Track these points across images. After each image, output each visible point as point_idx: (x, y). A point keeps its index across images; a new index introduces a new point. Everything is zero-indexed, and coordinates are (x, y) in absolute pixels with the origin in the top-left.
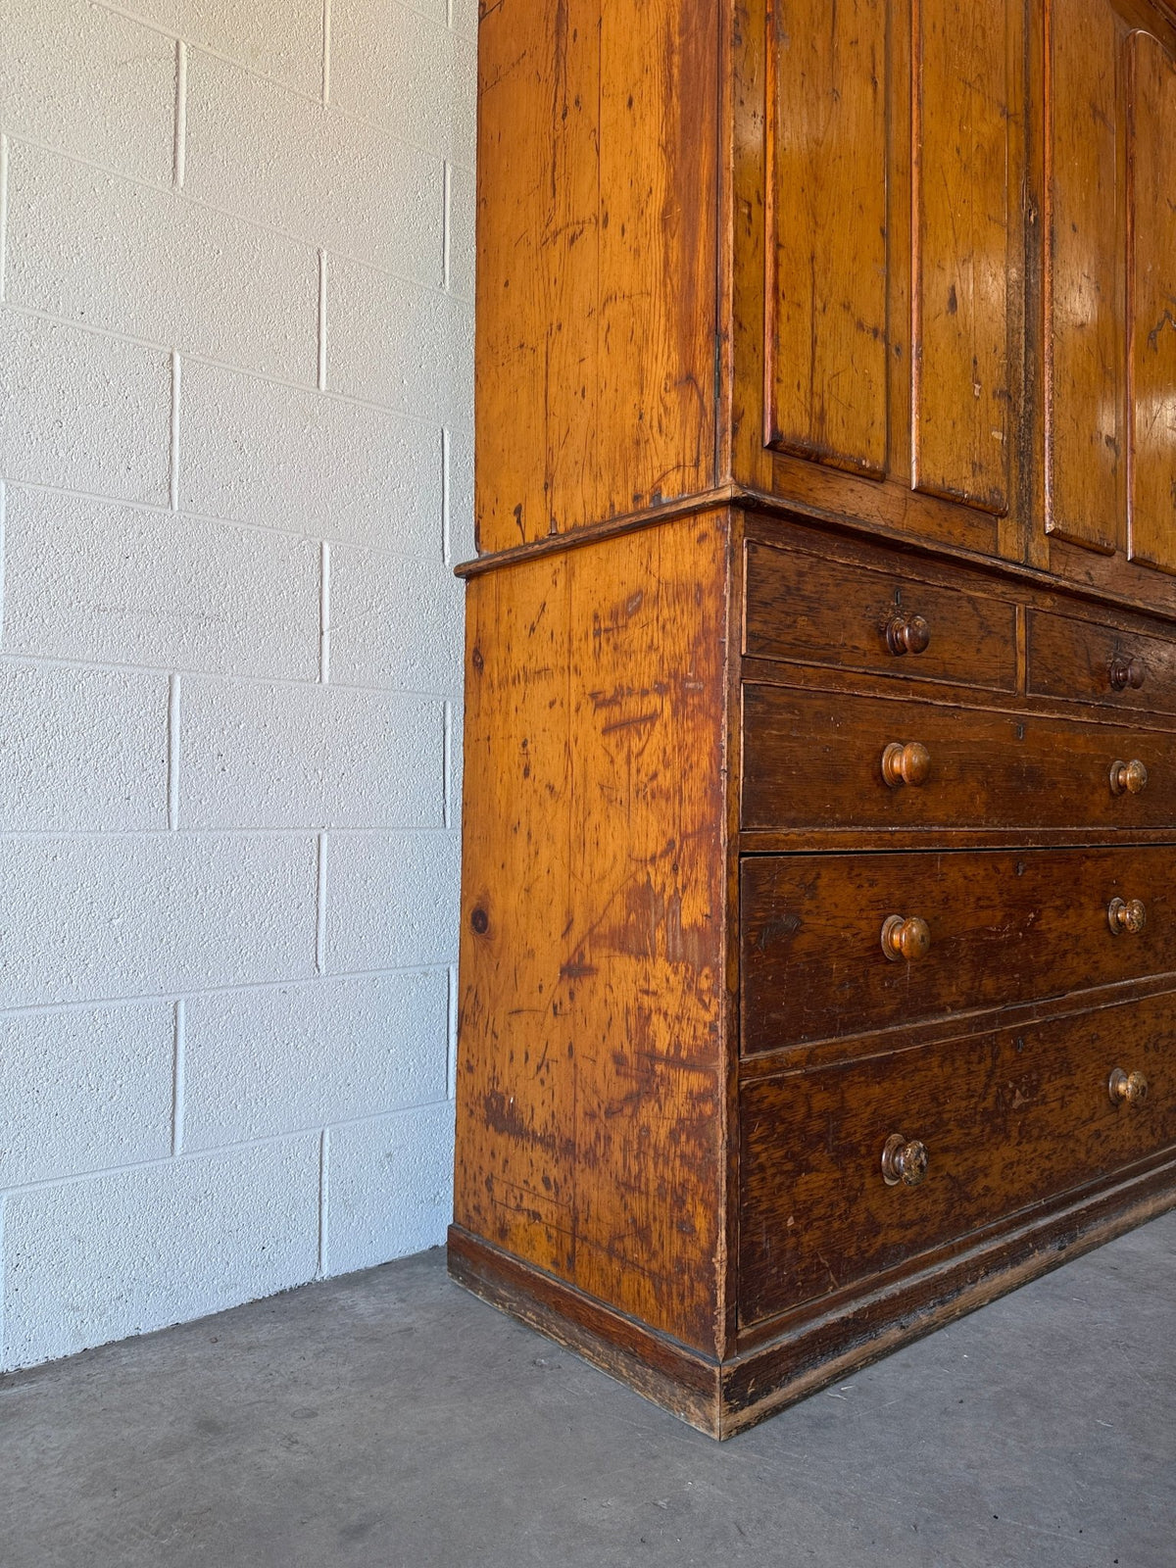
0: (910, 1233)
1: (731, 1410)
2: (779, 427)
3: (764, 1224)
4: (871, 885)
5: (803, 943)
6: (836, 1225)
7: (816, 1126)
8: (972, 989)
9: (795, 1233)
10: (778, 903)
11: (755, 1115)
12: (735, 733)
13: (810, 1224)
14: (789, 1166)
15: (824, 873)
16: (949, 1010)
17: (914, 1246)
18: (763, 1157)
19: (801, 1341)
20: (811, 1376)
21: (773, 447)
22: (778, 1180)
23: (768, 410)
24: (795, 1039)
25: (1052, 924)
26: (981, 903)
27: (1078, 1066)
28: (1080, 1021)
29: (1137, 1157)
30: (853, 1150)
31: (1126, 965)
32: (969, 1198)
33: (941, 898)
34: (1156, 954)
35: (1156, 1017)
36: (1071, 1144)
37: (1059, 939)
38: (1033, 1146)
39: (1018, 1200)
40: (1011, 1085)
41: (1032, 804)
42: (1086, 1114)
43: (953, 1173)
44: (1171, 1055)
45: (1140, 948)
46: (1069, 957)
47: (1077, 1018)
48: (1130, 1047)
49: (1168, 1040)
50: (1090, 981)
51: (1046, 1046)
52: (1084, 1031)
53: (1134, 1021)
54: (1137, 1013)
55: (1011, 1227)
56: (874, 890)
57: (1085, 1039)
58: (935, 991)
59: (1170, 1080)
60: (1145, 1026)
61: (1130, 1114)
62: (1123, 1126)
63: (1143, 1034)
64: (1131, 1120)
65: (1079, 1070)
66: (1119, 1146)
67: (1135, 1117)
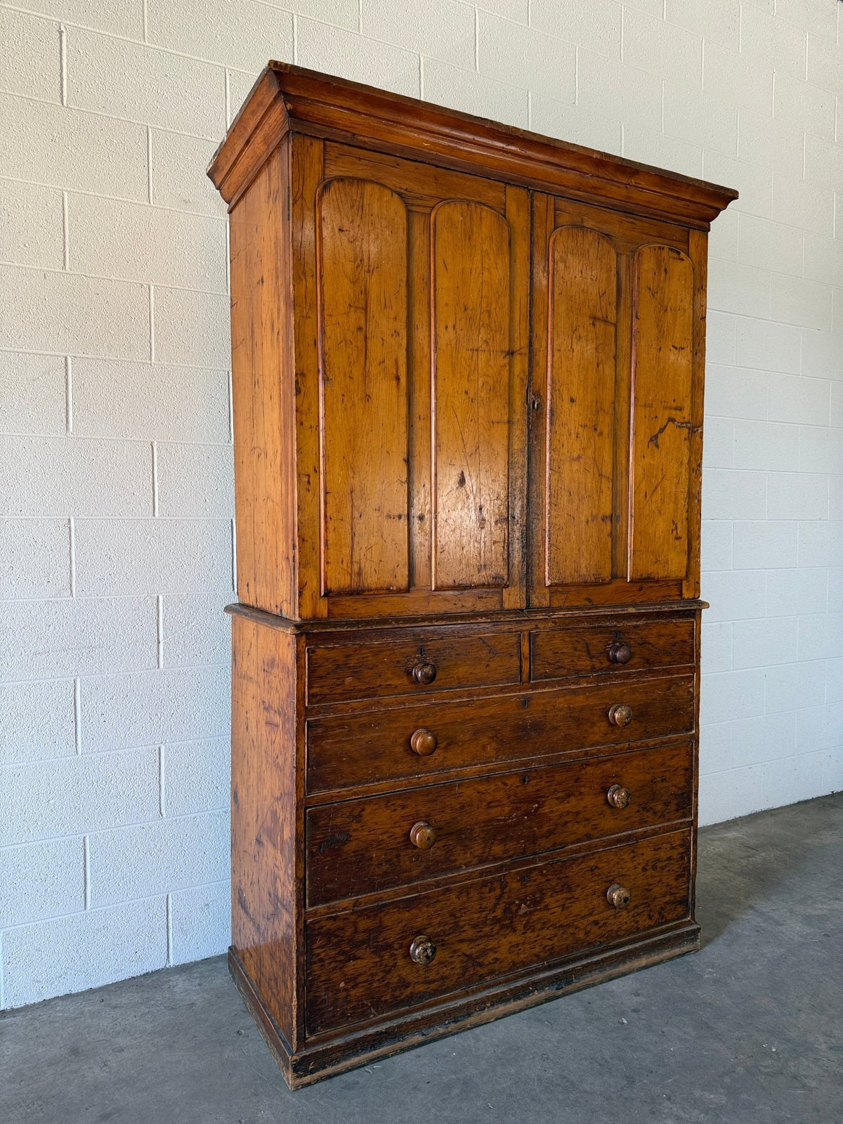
0: (432, 986)
1: (298, 1077)
2: (329, 587)
3: (323, 987)
4: (403, 808)
5: (351, 846)
6: (375, 985)
7: (361, 937)
9: (345, 990)
10: (332, 829)
11: (317, 935)
12: (301, 747)
13: (357, 985)
14: (342, 958)
15: (366, 807)
16: (464, 867)
17: (436, 992)
18: (322, 955)
19: (347, 1044)
20: (355, 1060)
21: (326, 595)
22: (333, 965)
23: (323, 579)
24: (345, 896)
25: (552, 808)
26: (492, 804)
27: (579, 886)
28: (581, 860)
29: (633, 933)
30: (389, 946)
31: (624, 823)
32: (480, 965)
33: (458, 806)
34: (655, 813)
35: (655, 850)
36: (571, 930)
37: (561, 816)
38: (536, 934)
39: (524, 964)
40: (517, 902)
41: (536, 743)
42: (585, 912)
43: (468, 953)
44: (669, 870)
45: (638, 811)
46: (570, 825)
47: (577, 859)
48: (628, 870)
49: (667, 862)
50: (589, 837)
51: (549, 877)
52: (583, 866)
53: (632, 855)
54: (635, 850)
55: (517, 978)
56: (406, 810)
57: (585, 870)
58: (452, 858)
59: (668, 885)
60: (644, 857)
61: (627, 909)
62: (620, 916)
63: (641, 861)
64: (628, 912)
65: (579, 888)
66: (616, 928)
67: (632, 910)
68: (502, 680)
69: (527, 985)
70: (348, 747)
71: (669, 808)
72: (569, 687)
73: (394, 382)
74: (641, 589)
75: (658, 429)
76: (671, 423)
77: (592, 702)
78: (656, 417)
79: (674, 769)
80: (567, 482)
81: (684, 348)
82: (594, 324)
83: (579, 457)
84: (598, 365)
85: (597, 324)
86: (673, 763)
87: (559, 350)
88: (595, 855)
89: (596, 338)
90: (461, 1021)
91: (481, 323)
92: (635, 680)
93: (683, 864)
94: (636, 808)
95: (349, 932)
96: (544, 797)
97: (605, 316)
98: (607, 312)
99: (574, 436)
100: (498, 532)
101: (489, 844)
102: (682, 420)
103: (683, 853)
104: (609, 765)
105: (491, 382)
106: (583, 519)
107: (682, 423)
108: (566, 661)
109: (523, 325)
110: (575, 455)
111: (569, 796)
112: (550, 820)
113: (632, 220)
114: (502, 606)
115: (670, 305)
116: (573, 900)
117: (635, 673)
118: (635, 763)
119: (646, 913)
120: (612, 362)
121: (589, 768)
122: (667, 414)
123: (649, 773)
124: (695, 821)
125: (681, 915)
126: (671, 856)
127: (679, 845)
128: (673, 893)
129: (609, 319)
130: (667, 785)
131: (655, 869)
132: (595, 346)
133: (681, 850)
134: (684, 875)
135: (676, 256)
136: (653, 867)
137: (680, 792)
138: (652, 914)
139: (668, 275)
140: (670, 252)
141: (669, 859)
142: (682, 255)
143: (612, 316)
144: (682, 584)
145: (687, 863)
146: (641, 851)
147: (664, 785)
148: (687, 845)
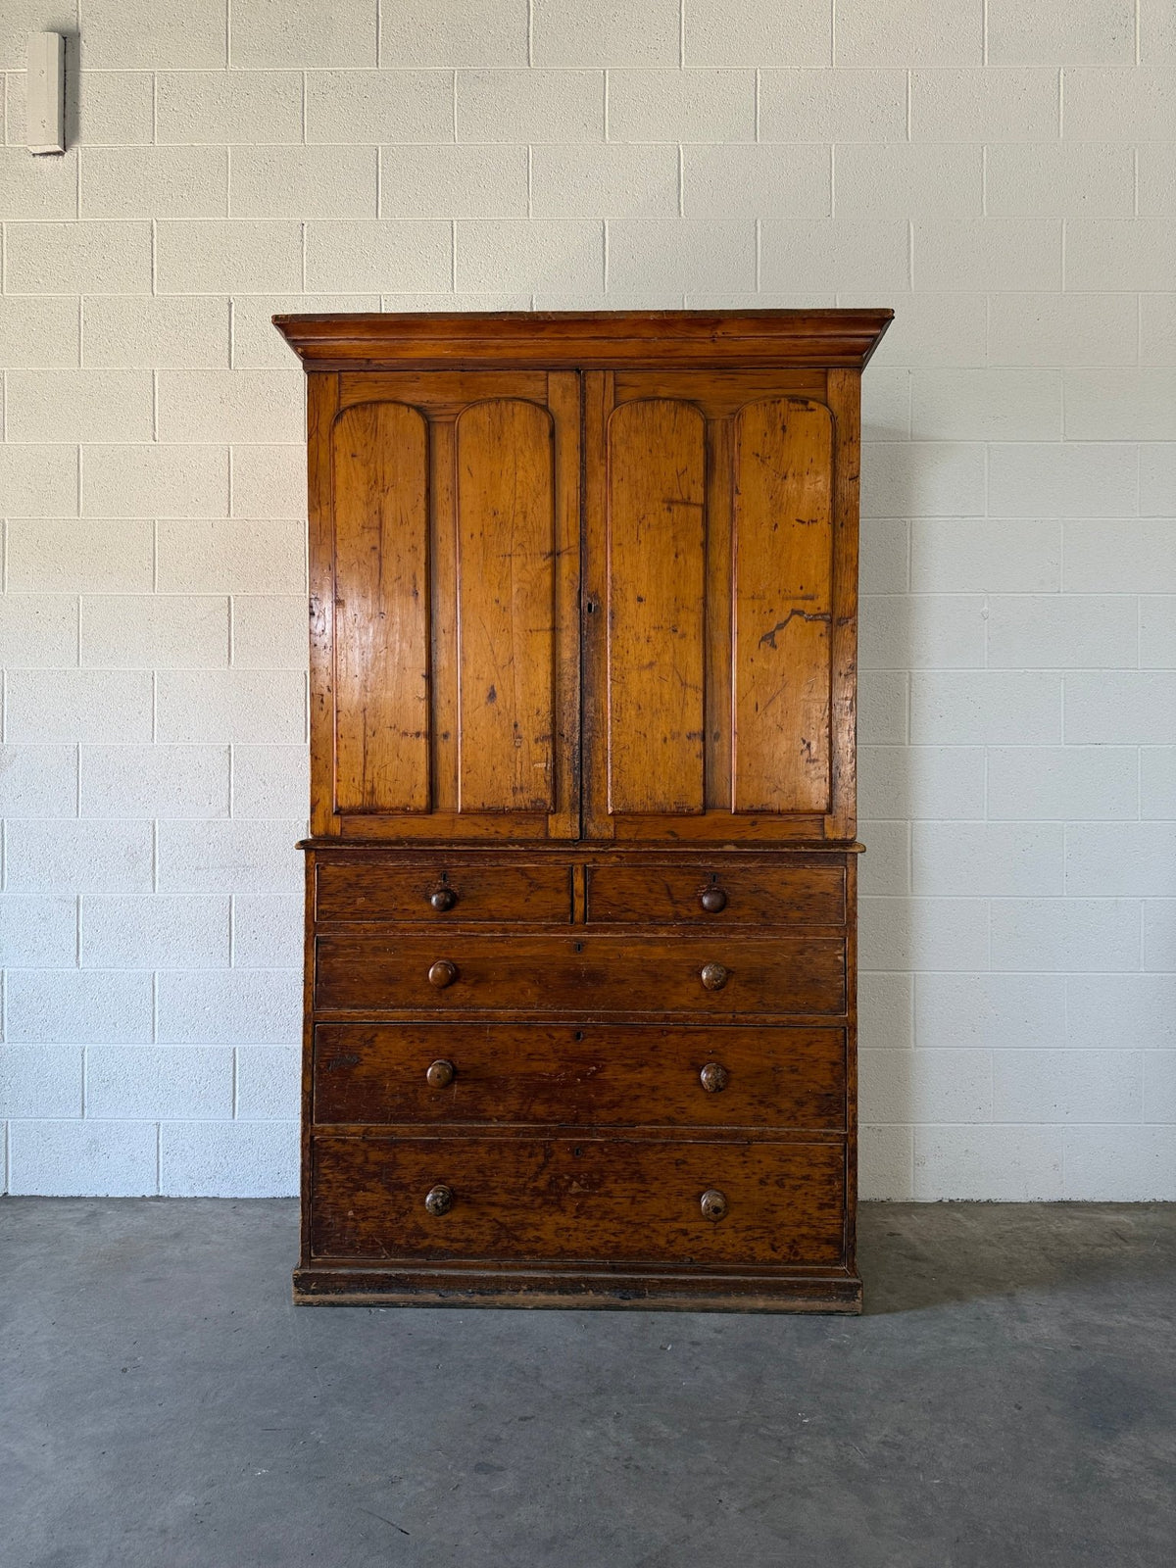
0: (456, 1246)
1: (299, 1292)
2: (339, 804)
3: (330, 1210)
4: (421, 1042)
5: (363, 1070)
6: (388, 1224)
7: (372, 1168)
8: (521, 1110)
9: (353, 1219)
10: (342, 1049)
11: (324, 1154)
12: (310, 961)
13: (367, 1218)
14: (351, 1185)
15: (380, 1034)
16: (495, 1121)
17: (458, 1254)
18: (330, 1176)
19: (352, 1276)
20: (361, 1296)
21: (337, 813)
22: (341, 1190)
23: (335, 797)
24: (354, 1120)
25: (616, 1075)
26: (533, 1057)
27: (657, 1179)
28: (659, 1147)
29: (746, 1262)
30: (403, 1187)
31: (728, 1115)
32: (517, 1239)
33: (489, 1051)
34: (779, 1111)
35: (780, 1160)
36: (646, 1232)
37: (630, 1086)
38: (594, 1222)
39: (575, 1254)
40: (567, 1177)
41: (593, 995)
42: (667, 1214)
43: (501, 1220)
44: (806, 1194)
45: (751, 1104)
46: (643, 1101)
47: (655, 1145)
48: (735, 1177)
49: (803, 1182)
50: (671, 1121)
51: (613, 1158)
52: (662, 1155)
53: (742, 1159)
54: (747, 1153)
55: (567, 1269)
56: (425, 1045)
57: (666, 1161)
58: (481, 1107)
59: (804, 1213)
60: (762, 1166)
61: (734, 1227)
62: (723, 1233)
63: (756, 1170)
64: (736, 1232)
65: (657, 1182)
66: (716, 1248)
67: (743, 1231)
68: (547, 917)
69: (578, 1281)
70: (361, 969)
71: (803, 1109)
72: (642, 934)
73: (412, 599)
74: (754, 823)
75: (775, 625)
76: (796, 617)
77: (676, 956)
78: (771, 611)
79: (811, 1060)
80: (635, 694)
81: (816, 521)
82: (669, 509)
83: (651, 664)
84: (676, 556)
85: (675, 508)
86: (811, 1050)
87: (620, 544)
88: (681, 1146)
89: (674, 524)
90: (488, 1294)
91: (515, 526)
92: (742, 936)
93: (831, 1190)
95: (359, 1160)
96: (605, 1060)
97: (686, 497)
98: (688, 492)
99: (643, 640)
100: (539, 751)
101: (529, 1101)
102: (817, 612)
103: (831, 1175)
104: (703, 1037)
105: (528, 587)
106: (659, 736)
107: (815, 615)
108: (638, 903)
109: (572, 521)
110: (646, 662)
111: (642, 1066)
112: (614, 1089)
113: (731, 376)
114: (547, 834)
115: (791, 470)
116: (647, 1195)
117: (743, 927)
118: (745, 1041)
119: (767, 1241)
120: (699, 551)
121: (672, 1036)
122: (789, 606)
123: (768, 1058)
124: (852, 1136)
125: (830, 1259)
126: (809, 1175)
127: (824, 1164)
128: (814, 1226)
129: (693, 500)
130: (800, 1078)
131: (782, 1186)
132: (671, 534)
133: (828, 1171)
134: (833, 1207)
135: (801, 406)
136: (777, 1182)
137: (824, 1092)
138: (777, 1244)
139: (787, 434)
140: (791, 404)
141: (807, 1178)
142: (812, 404)
143: (698, 495)
144: (823, 820)
145: (839, 1191)
146: (757, 1157)
147: (795, 1077)
148: (839, 1166)
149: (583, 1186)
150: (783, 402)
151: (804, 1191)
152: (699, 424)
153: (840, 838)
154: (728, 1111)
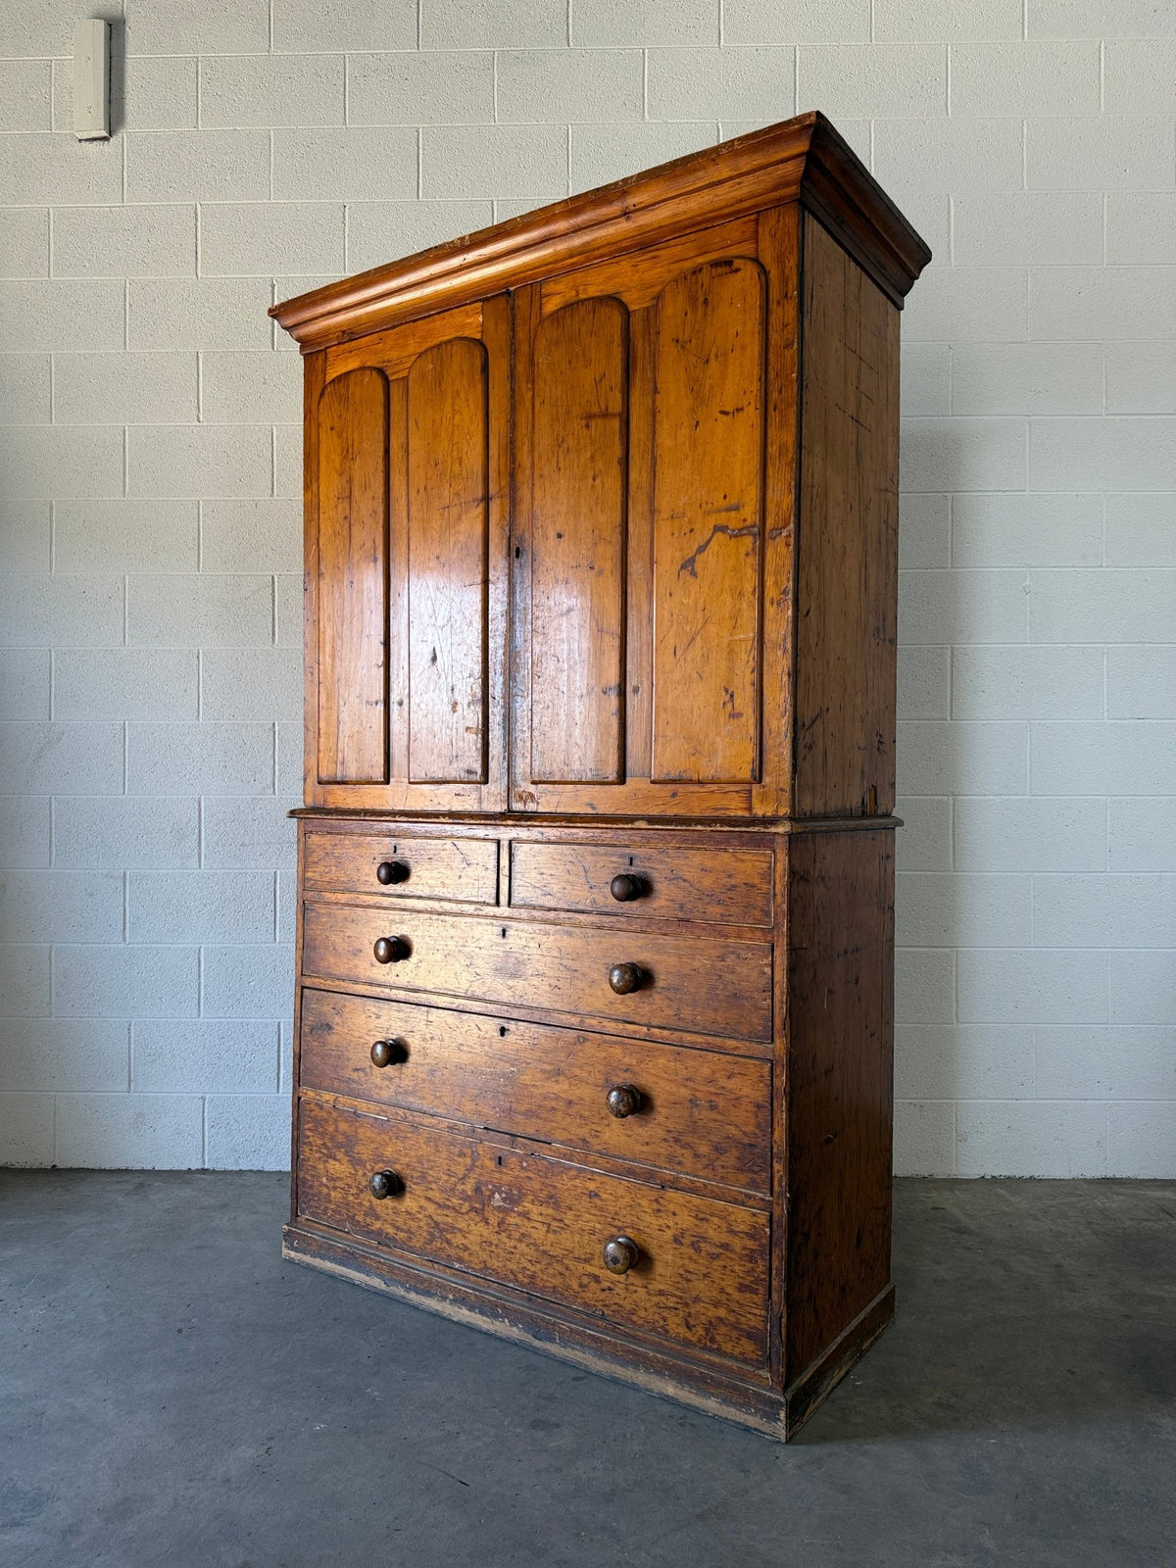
0: (401, 1235)
1: (286, 1246)
2: (320, 774)
3: (311, 1172)
4: (376, 1018)
5: (335, 1039)
6: (351, 1198)
7: (340, 1138)
9: (326, 1186)
10: (320, 1015)
13: (337, 1188)
14: (325, 1151)
17: (404, 1245)
19: (322, 1243)
20: (328, 1265)
21: (320, 783)
22: (319, 1155)
25: (535, 1081)
26: (463, 1048)
27: (571, 1209)
28: (574, 1173)
29: (658, 1334)
31: (642, 1149)
32: (448, 1242)
33: (428, 1036)
34: (696, 1156)
35: (696, 1217)
36: (559, 1268)
38: (513, 1243)
40: (490, 1187)
43: (436, 1218)
44: (725, 1267)
45: (666, 1141)
46: (559, 1116)
47: (570, 1168)
48: (647, 1227)
49: (721, 1251)
51: (531, 1175)
53: (655, 1206)
54: (661, 1201)
57: (580, 1190)
59: (722, 1291)
60: (677, 1219)
61: (646, 1287)
62: (635, 1292)
63: (671, 1224)
64: (649, 1294)
65: (571, 1213)
66: (629, 1307)
67: (656, 1295)
69: (496, 1305)
71: (723, 1158)
73: (373, 565)
74: (675, 795)
75: (695, 548)
76: (719, 535)
78: (692, 530)
79: (733, 1096)
80: (555, 648)
81: (742, 409)
82: (587, 426)
83: (569, 610)
84: (594, 480)
85: (593, 424)
86: (731, 1084)
87: (542, 478)
88: (595, 1178)
89: (592, 442)
90: (422, 1295)
91: (452, 474)
93: (753, 1270)
94: (662, 1134)
95: (331, 1128)
96: (525, 1062)
97: (603, 408)
98: (607, 402)
99: (561, 583)
100: (471, 715)
101: (458, 1095)
102: (742, 525)
103: (752, 1251)
104: (618, 1050)
105: (461, 540)
106: (576, 693)
107: (741, 529)
109: (503, 459)
110: (564, 608)
111: (558, 1076)
112: (532, 1098)
113: (654, 253)
115: (714, 350)
116: (562, 1225)
117: (659, 921)
118: (661, 1062)
119: (681, 1314)
120: (616, 470)
121: (587, 1047)
122: (712, 522)
123: (685, 1086)
124: (778, 1204)
125: (751, 1359)
126: (728, 1244)
127: (746, 1234)
128: (734, 1311)
129: (610, 410)
130: (720, 1117)
131: (698, 1250)
132: (589, 455)
133: (751, 1244)
134: (755, 1292)
135: (725, 269)
136: (693, 1244)
137: (746, 1141)
138: (692, 1321)
139: (710, 307)
140: (714, 270)
141: (725, 1246)
142: (737, 263)
143: (615, 403)
144: (750, 791)
145: (762, 1273)
146: (671, 1207)
147: (713, 1115)
148: (764, 1241)
149: (504, 1200)
150: (704, 270)
151: (723, 1263)
152: (617, 319)
153: (769, 814)
154: (642, 1145)
